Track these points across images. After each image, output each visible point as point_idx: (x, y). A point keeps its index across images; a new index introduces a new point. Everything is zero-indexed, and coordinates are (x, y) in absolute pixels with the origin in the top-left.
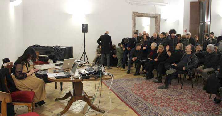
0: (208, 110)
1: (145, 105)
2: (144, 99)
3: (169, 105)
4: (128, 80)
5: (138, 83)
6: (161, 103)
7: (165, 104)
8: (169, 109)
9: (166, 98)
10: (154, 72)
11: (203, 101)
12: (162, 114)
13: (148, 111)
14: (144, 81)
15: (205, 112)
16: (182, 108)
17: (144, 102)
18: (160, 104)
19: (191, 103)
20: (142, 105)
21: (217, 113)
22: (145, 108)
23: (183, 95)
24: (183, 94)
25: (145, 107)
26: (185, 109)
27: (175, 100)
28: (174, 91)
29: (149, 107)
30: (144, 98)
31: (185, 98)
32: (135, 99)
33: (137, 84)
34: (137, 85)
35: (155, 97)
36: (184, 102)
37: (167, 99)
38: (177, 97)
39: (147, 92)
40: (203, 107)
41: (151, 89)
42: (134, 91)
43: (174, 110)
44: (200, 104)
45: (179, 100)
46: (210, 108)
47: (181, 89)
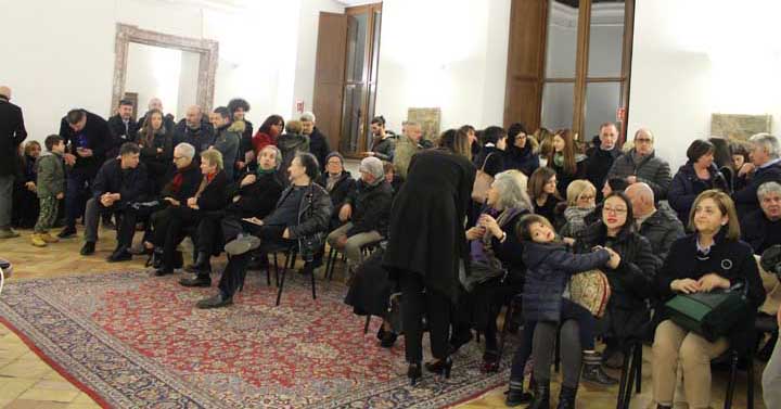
0: (358, 371)
1: (144, 371)
2: (141, 351)
3: (232, 366)
4: (81, 279)
5: (122, 288)
6: (205, 358)
7: (218, 364)
8: (231, 379)
9: (221, 340)
10: (186, 245)
11: (346, 342)
12: (204, 401)
13: (152, 395)
14: (146, 282)
15: (348, 377)
16: (275, 372)
17: (142, 362)
18: (201, 363)
19: (305, 350)
20: (132, 373)
21: (385, 375)
22: (141, 384)
23: (282, 326)
24: (281, 322)
25: (141, 380)
26: (284, 373)
27: (254, 344)
28: (253, 312)
29: (158, 380)
30: (141, 347)
31: (288, 337)
32: (106, 354)
33: (117, 295)
34: (117, 299)
35: (182, 340)
36: (284, 349)
37: (227, 343)
38: (262, 333)
39: (155, 323)
40: (344, 361)
41: (169, 312)
42: (103, 323)
43: (248, 381)
44: (333, 354)
45: (267, 346)
46: (366, 362)
47: (278, 304)
